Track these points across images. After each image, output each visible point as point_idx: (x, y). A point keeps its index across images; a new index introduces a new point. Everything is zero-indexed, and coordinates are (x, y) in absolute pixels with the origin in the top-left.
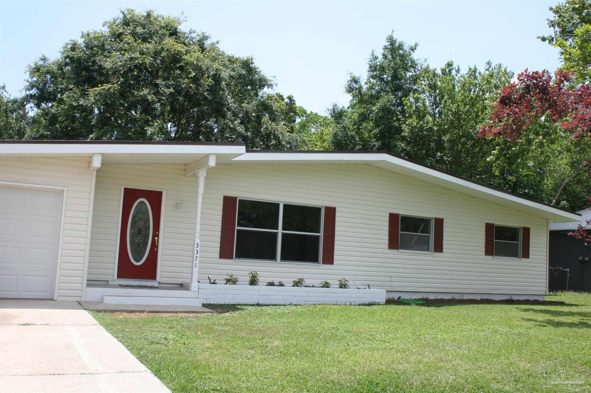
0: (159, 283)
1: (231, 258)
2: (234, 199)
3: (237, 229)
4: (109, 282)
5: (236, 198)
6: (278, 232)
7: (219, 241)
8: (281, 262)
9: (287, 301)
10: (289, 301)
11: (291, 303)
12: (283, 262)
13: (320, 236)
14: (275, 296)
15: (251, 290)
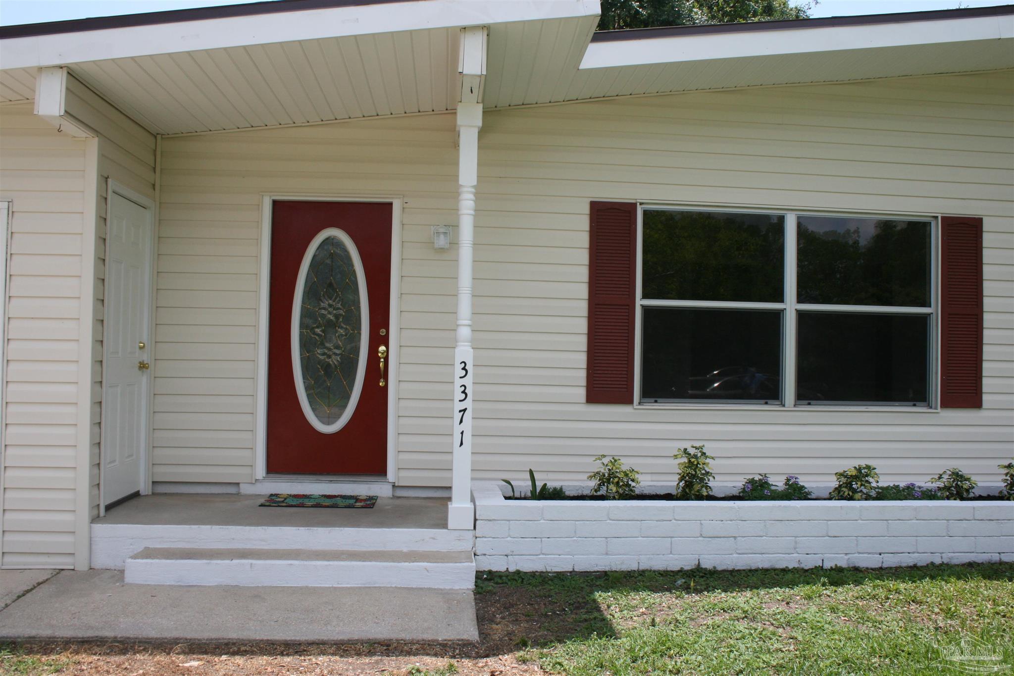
0: (394, 486)
1: (627, 400)
2: (626, 210)
3: (642, 306)
4: (241, 485)
5: (634, 206)
6: (783, 310)
7: (584, 347)
8: (797, 407)
9: (810, 554)
10: (816, 554)
11: (823, 560)
12: (803, 406)
13: (929, 315)
14: (763, 538)
15: (671, 521)
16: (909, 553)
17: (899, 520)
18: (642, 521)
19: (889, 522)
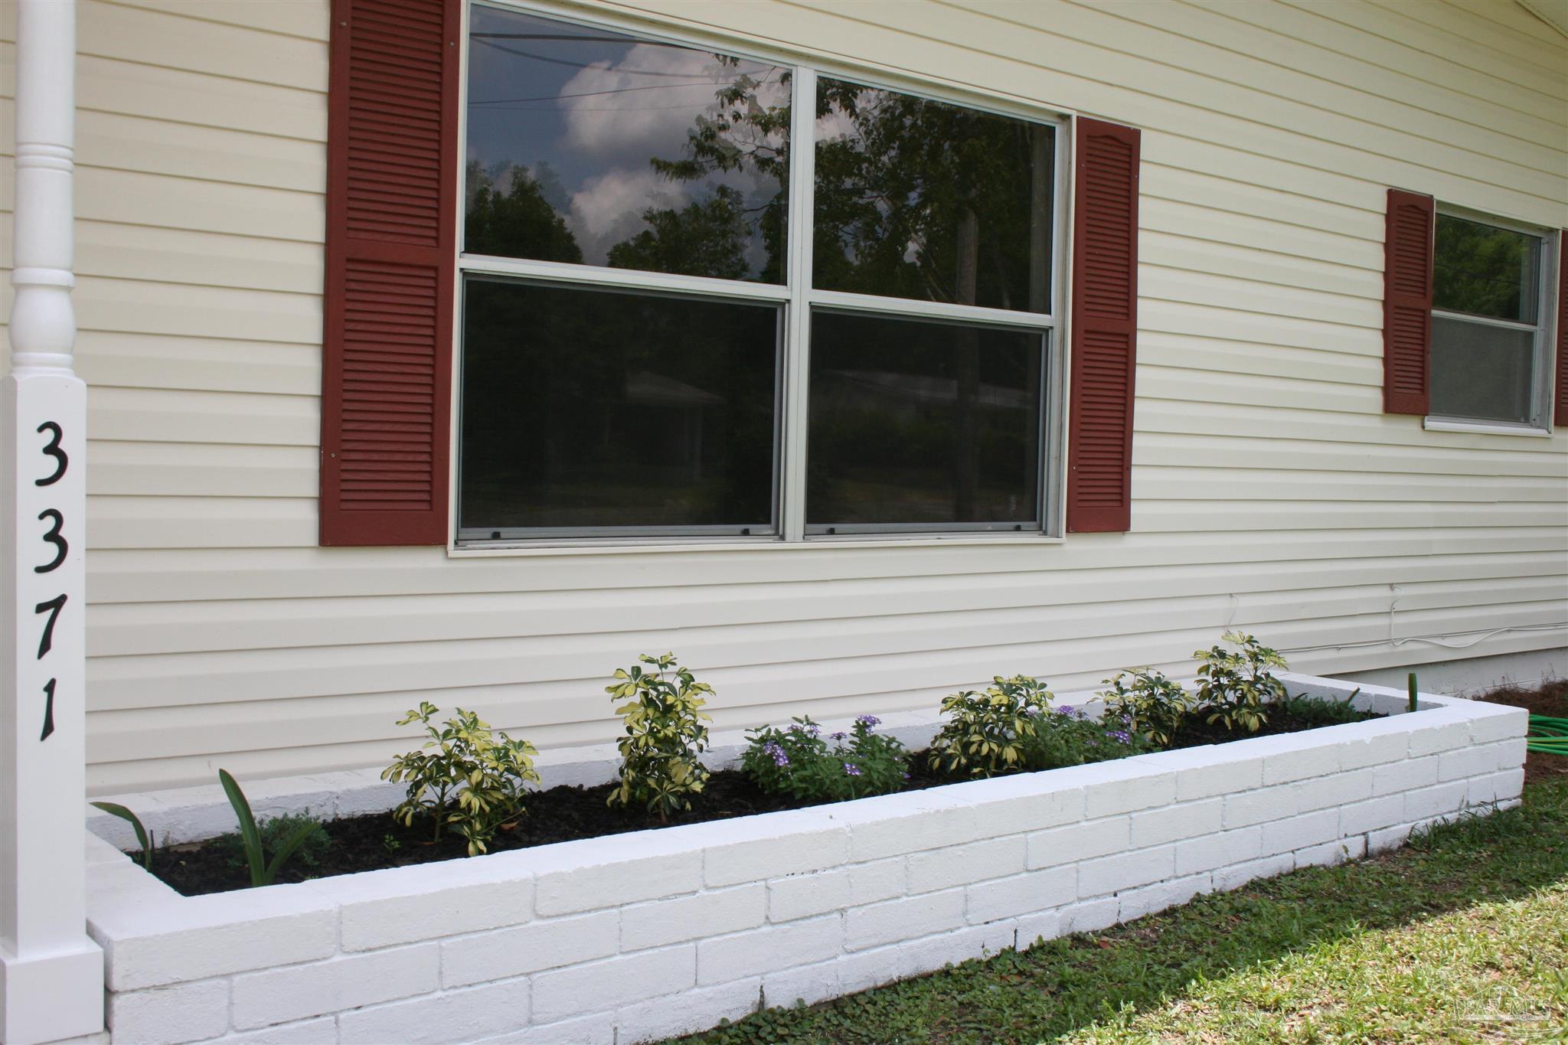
3: (465, 274)
6: (783, 304)
7: (313, 385)
8: (809, 541)
9: (992, 922)
10: (1003, 919)
11: (1016, 931)
12: (820, 538)
13: (1047, 330)
14: (901, 901)
15: (695, 892)
16: (1162, 881)
17: (1150, 808)
18: (621, 905)
19: (1133, 815)
